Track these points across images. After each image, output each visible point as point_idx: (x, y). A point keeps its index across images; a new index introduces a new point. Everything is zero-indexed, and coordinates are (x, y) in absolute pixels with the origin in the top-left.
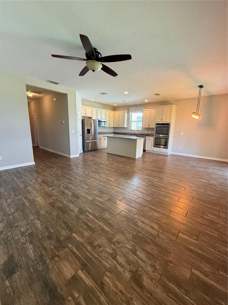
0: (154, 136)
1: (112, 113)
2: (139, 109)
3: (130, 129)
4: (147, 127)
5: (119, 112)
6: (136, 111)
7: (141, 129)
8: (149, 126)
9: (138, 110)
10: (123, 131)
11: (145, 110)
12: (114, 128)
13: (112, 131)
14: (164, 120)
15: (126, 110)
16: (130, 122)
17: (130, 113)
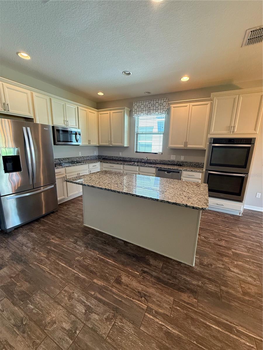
0: (204, 170)
1: (93, 114)
2: (157, 105)
3: (135, 151)
4: (181, 146)
5: (108, 112)
6: (149, 111)
7: (161, 151)
8: (186, 144)
9: (155, 108)
10: (121, 155)
11: (174, 107)
12: (100, 147)
13: (96, 153)
14: (236, 130)
15: (126, 108)
16: (136, 135)
17: (135, 116)
